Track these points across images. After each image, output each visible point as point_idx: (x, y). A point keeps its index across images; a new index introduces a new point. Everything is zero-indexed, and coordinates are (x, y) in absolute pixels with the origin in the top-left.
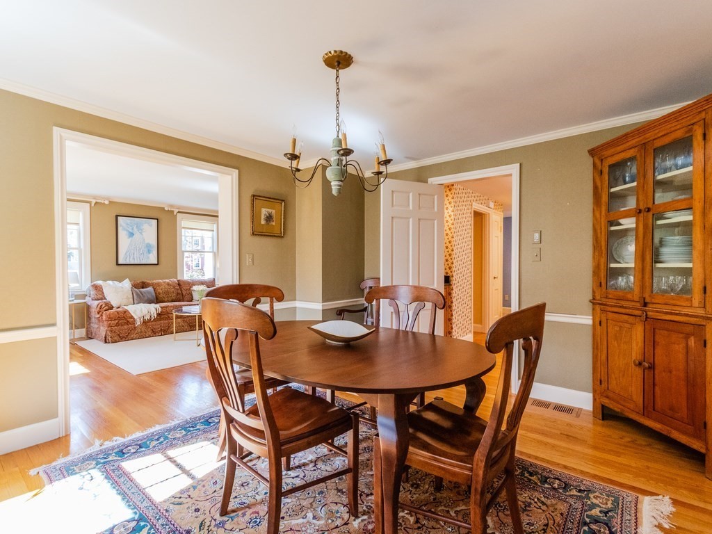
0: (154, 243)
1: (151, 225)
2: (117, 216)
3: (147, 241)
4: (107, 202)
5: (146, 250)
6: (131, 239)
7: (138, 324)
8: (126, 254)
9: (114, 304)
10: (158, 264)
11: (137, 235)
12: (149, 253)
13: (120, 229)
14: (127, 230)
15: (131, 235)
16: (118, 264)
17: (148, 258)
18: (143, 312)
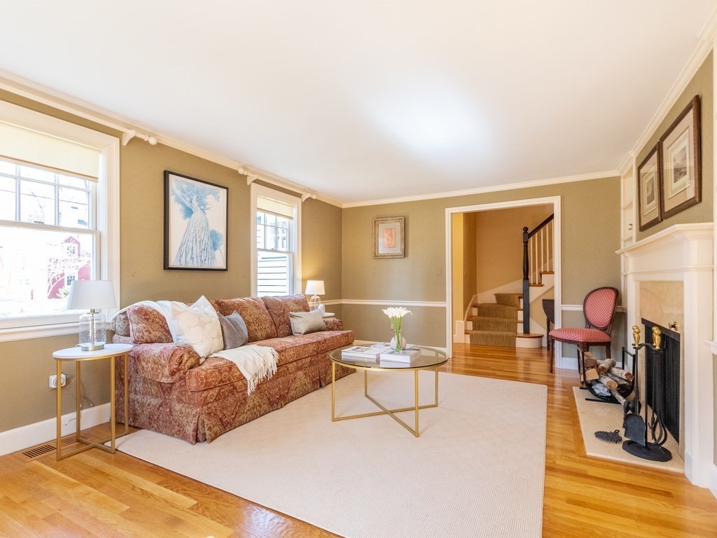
0: (222, 230)
1: (217, 198)
2: (166, 174)
3: (211, 228)
4: (153, 141)
5: (210, 243)
6: (188, 220)
7: (251, 388)
8: (180, 249)
9: (201, 350)
10: (226, 270)
11: (197, 214)
12: (215, 249)
13: (172, 198)
14: (183, 204)
15: (189, 212)
16: (166, 266)
17: (213, 258)
18: (258, 364)
